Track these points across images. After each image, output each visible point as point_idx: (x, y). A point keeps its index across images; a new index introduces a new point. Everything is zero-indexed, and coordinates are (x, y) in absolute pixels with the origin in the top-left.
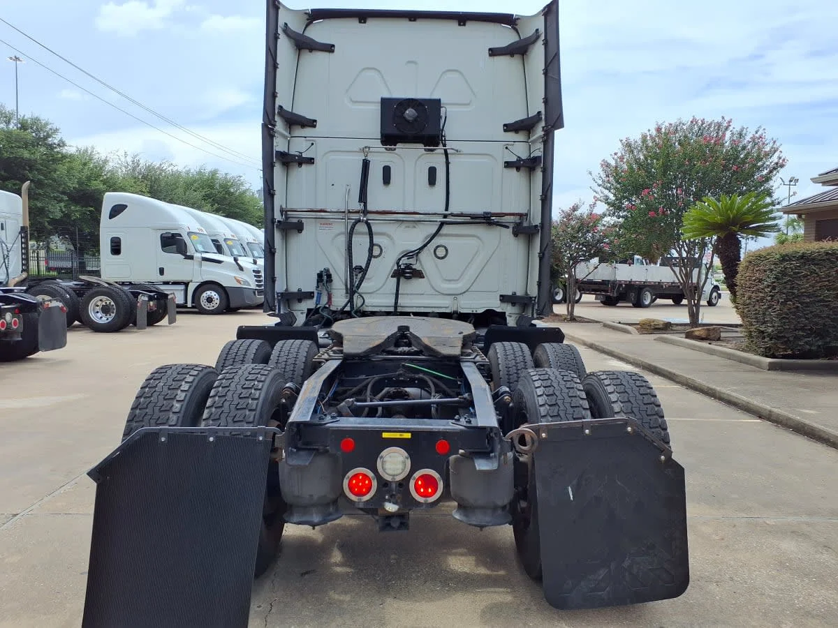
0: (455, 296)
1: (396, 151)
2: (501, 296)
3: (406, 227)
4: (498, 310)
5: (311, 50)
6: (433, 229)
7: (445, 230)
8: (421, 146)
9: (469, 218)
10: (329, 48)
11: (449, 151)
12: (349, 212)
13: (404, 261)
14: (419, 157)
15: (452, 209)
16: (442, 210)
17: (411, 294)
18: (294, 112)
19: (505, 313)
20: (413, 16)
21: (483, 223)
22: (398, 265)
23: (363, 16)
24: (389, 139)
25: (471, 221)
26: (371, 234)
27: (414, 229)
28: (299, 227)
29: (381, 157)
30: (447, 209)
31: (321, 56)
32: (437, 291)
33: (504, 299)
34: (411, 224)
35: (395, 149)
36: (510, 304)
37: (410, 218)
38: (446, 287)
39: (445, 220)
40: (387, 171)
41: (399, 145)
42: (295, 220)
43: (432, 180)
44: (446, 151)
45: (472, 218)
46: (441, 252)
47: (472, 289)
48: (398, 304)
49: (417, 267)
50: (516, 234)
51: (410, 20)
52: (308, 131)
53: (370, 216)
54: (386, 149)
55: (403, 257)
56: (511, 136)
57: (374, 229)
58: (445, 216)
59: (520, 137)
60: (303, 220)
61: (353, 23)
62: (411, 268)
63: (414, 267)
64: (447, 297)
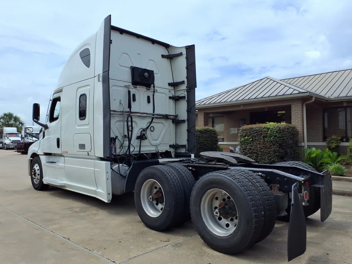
0: (157, 146)
2: (170, 145)
3: (141, 119)
4: (169, 151)
6: (150, 120)
7: (154, 120)
8: (145, 87)
9: (162, 116)
12: (125, 112)
13: (143, 132)
14: (144, 92)
15: (155, 113)
16: (152, 112)
17: (144, 146)
19: (171, 151)
21: (166, 118)
22: (141, 134)
24: (135, 83)
25: (163, 117)
26: (132, 121)
27: (144, 120)
29: (132, 90)
32: (151, 144)
33: (171, 146)
34: (143, 118)
35: (136, 87)
36: (172, 148)
37: (143, 116)
38: (154, 142)
40: (134, 96)
41: (138, 86)
43: (149, 101)
44: (154, 90)
46: (152, 129)
47: (162, 143)
48: (140, 151)
49: (146, 135)
50: (173, 122)
53: (132, 114)
54: (134, 87)
56: (170, 88)
57: (133, 119)
58: (153, 115)
59: (172, 88)
62: (144, 135)
64: (154, 146)
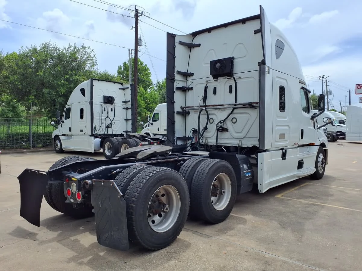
0: (240, 139)
1: (218, 81)
3: (222, 111)
5: (193, 47)
6: (230, 111)
7: (235, 111)
8: (227, 77)
10: (199, 45)
11: (235, 78)
12: (200, 106)
13: (220, 125)
14: (226, 82)
15: (238, 102)
16: (234, 103)
17: (224, 138)
18: (188, 72)
20: (226, 25)
21: (249, 107)
22: (217, 127)
23: (209, 30)
26: (208, 114)
27: (224, 111)
28: (188, 113)
29: (213, 84)
30: (236, 102)
31: (196, 49)
32: (233, 137)
35: (217, 80)
37: (221, 107)
38: (236, 135)
39: (235, 107)
40: (215, 89)
41: (219, 78)
42: (187, 111)
43: (231, 91)
44: (234, 78)
45: (243, 105)
46: (234, 121)
47: (247, 136)
48: (218, 142)
49: (225, 127)
51: (225, 27)
52: (191, 78)
53: (207, 108)
54: (215, 80)
55: (219, 123)
57: (209, 112)
58: (236, 105)
60: (190, 111)
61: (207, 34)
62: (222, 128)
63: (223, 127)
64: (237, 140)
